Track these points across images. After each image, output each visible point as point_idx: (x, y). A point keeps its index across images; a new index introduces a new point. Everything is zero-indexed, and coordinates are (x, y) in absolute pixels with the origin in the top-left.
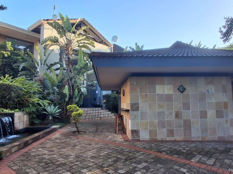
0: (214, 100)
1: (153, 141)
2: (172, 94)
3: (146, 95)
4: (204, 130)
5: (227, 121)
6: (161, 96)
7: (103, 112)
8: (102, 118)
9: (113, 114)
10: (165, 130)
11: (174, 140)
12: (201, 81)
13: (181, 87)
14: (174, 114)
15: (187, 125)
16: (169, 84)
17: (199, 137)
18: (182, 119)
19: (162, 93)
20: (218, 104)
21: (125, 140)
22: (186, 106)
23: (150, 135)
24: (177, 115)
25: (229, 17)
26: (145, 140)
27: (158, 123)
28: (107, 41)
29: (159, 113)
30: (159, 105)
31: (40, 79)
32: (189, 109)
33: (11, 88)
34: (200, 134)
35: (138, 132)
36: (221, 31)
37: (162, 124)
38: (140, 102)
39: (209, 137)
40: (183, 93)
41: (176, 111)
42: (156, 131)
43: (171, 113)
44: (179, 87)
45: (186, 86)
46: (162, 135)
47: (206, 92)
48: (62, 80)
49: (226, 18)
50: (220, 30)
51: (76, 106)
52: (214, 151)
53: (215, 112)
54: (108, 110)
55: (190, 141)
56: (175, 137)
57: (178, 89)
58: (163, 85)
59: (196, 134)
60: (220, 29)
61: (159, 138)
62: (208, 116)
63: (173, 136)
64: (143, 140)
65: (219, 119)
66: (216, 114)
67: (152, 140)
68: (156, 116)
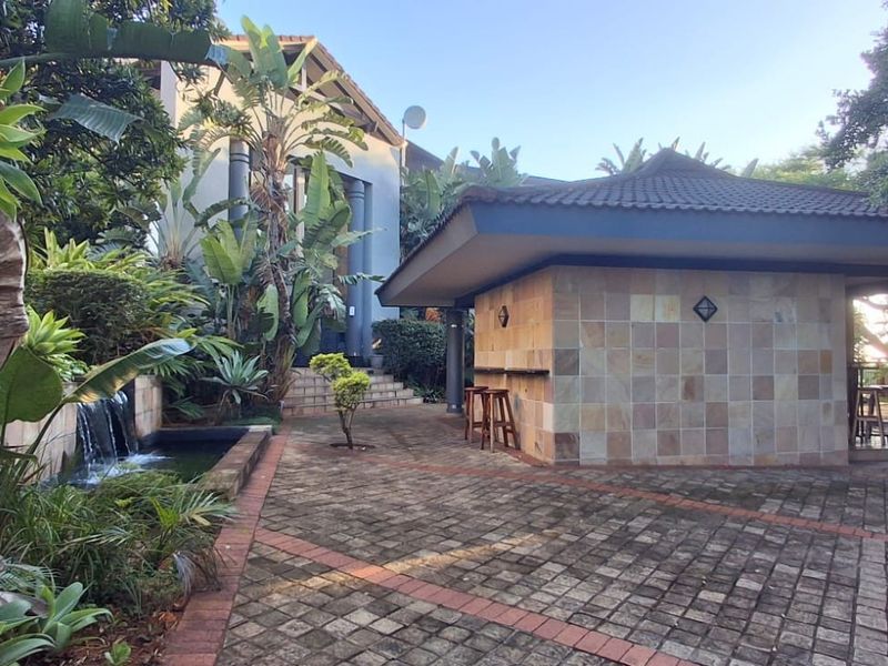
0: (793, 345)
1: (619, 466)
2: (677, 324)
3: (602, 325)
4: (764, 435)
5: (827, 407)
6: (644, 330)
7: (377, 383)
8: (378, 404)
9: (410, 392)
10: (653, 435)
11: (679, 463)
12: (761, 286)
13: (705, 301)
14: (681, 384)
15: (718, 419)
16: (668, 292)
17: (750, 455)
18: (703, 400)
19: (648, 320)
20: (804, 356)
21: (535, 466)
22: (717, 362)
23: (610, 450)
24: (691, 390)
25: (848, 91)
26: (597, 463)
27: (635, 412)
28: (389, 126)
29: (638, 382)
30: (640, 357)
31: (170, 258)
32: (723, 370)
33: (124, 292)
34: (752, 448)
35: (574, 442)
36: (823, 131)
37: (646, 417)
38: (581, 345)
39: (777, 456)
40: (710, 321)
41: (685, 374)
42: (626, 438)
43: (673, 383)
44: (697, 302)
45: (720, 302)
46: (645, 447)
47: (775, 321)
48: (252, 267)
49: (840, 94)
50: (820, 129)
51: (342, 358)
52: (807, 490)
53: (797, 379)
54: (389, 378)
55: (725, 468)
56: (682, 457)
57: (696, 309)
58: (651, 296)
59: (741, 446)
60: (821, 125)
61: (635, 457)
62: (777, 393)
63: (676, 452)
64: (589, 463)
65: (805, 403)
66: (800, 388)
67: (614, 464)
68: (627, 392)
